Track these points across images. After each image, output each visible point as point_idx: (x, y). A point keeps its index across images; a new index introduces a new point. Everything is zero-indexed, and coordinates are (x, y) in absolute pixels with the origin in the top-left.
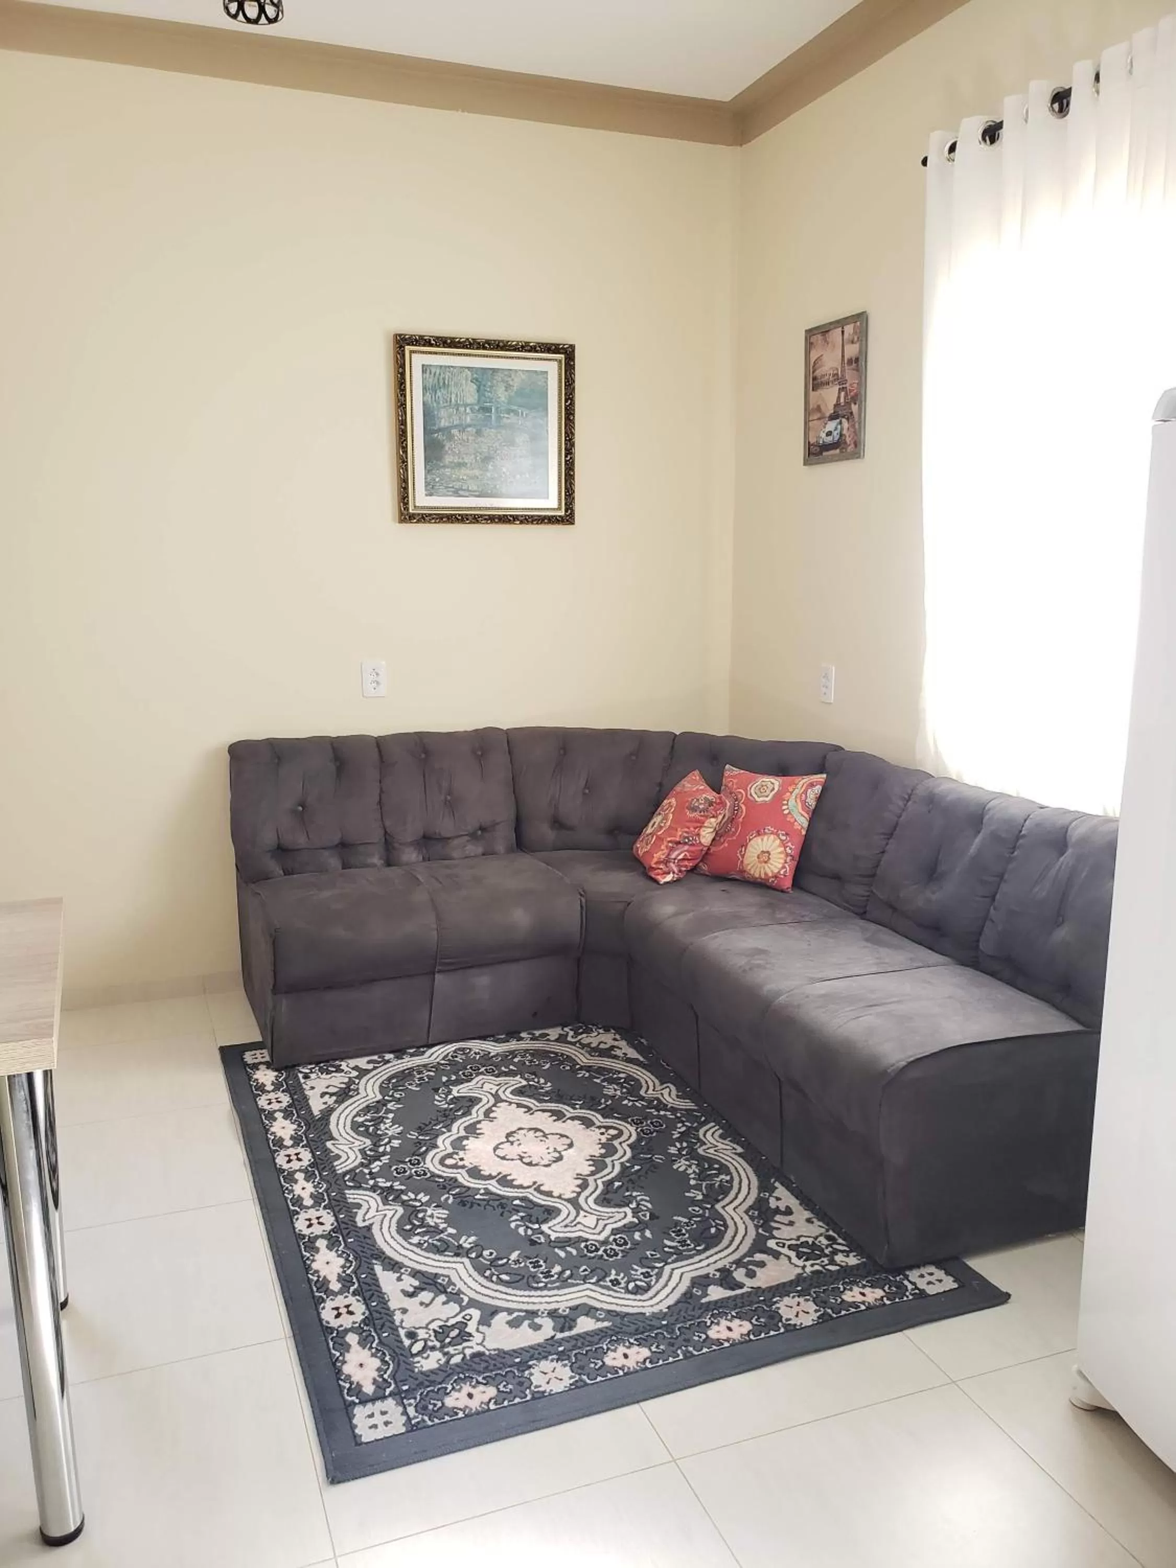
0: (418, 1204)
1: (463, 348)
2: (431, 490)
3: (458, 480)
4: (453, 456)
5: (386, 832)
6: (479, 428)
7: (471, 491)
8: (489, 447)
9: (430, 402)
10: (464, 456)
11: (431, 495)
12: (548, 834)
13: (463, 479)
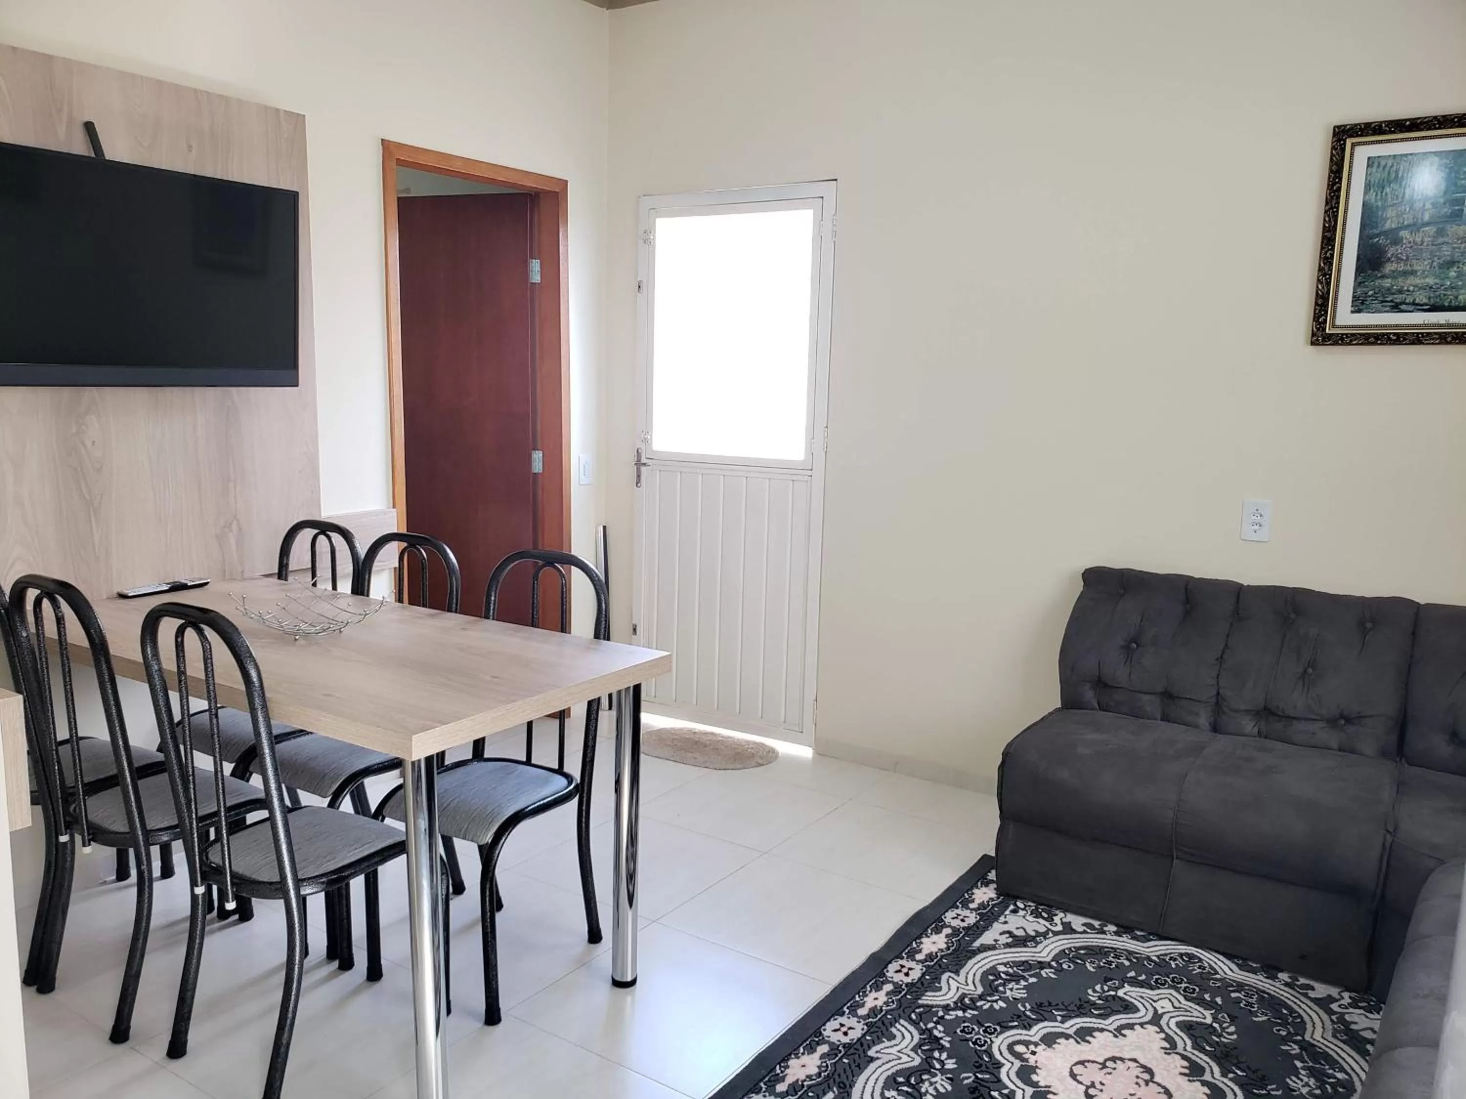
0: (938, 1066)
1: (1429, 129)
2: (1359, 304)
3: (1400, 292)
4: (1398, 263)
5: (1218, 693)
6: (1441, 226)
7: (1417, 305)
8: (1454, 248)
9: (1373, 200)
10: (1414, 262)
11: (1359, 311)
12: (1441, 747)
13: (1408, 291)
